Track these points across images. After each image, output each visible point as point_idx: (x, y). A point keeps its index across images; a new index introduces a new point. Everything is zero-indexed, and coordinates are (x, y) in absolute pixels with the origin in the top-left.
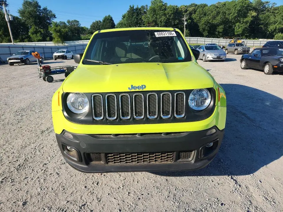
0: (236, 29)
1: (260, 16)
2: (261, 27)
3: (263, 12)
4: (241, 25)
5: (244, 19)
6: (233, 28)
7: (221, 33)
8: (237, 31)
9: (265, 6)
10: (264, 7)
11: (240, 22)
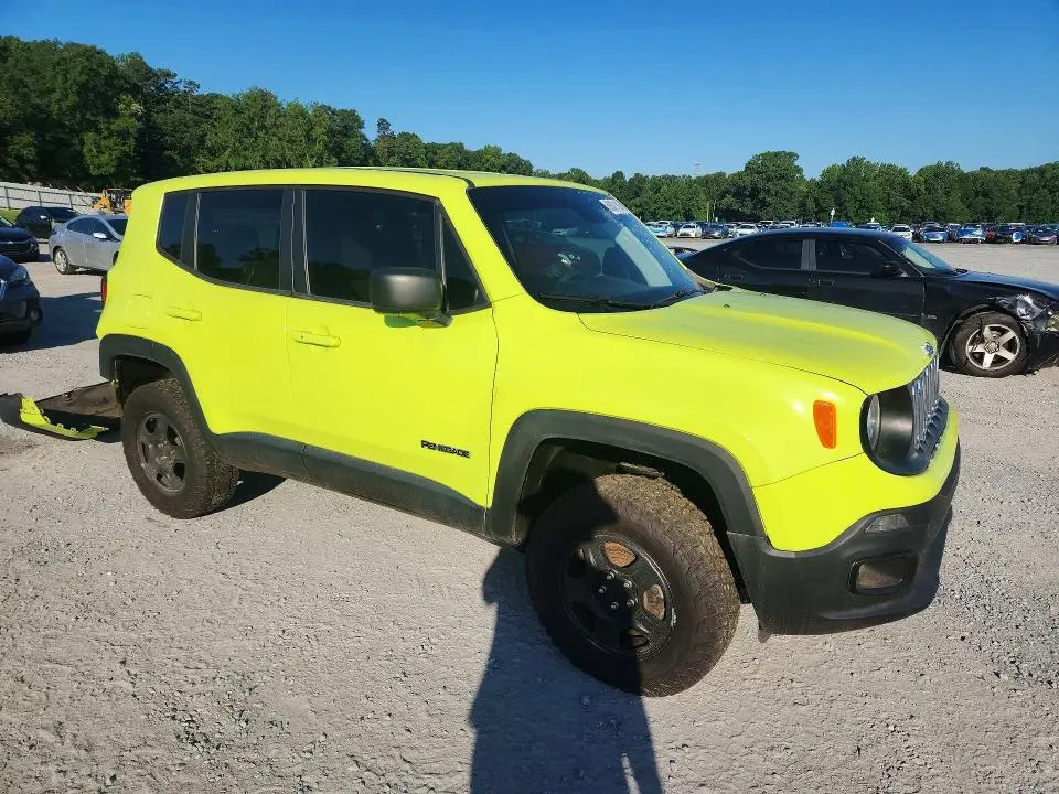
0: (88, 156)
1: (159, 119)
2: (170, 157)
3: (163, 106)
4: (104, 143)
5: (112, 120)
6: (78, 148)
7: (31, 162)
8: (96, 162)
9: (162, 85)
10: (160, 87)
11: (98, 131)
